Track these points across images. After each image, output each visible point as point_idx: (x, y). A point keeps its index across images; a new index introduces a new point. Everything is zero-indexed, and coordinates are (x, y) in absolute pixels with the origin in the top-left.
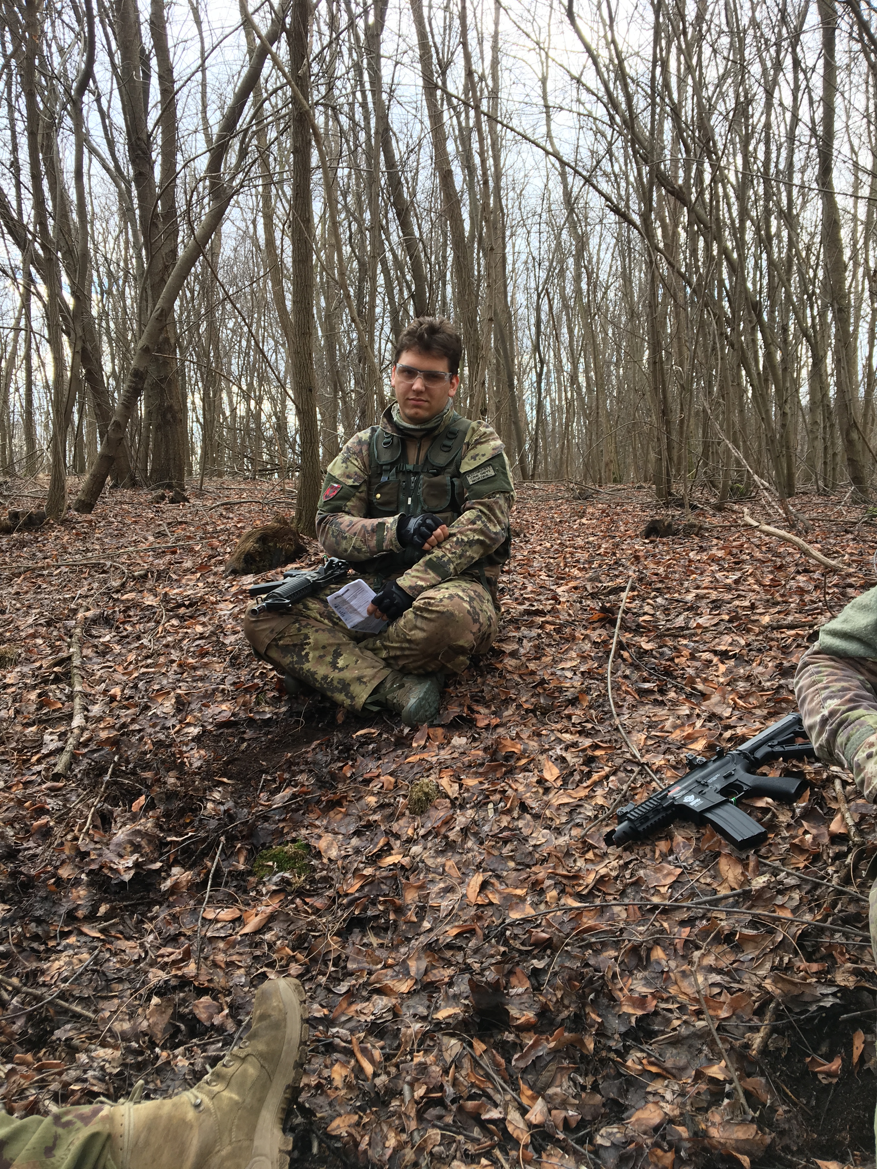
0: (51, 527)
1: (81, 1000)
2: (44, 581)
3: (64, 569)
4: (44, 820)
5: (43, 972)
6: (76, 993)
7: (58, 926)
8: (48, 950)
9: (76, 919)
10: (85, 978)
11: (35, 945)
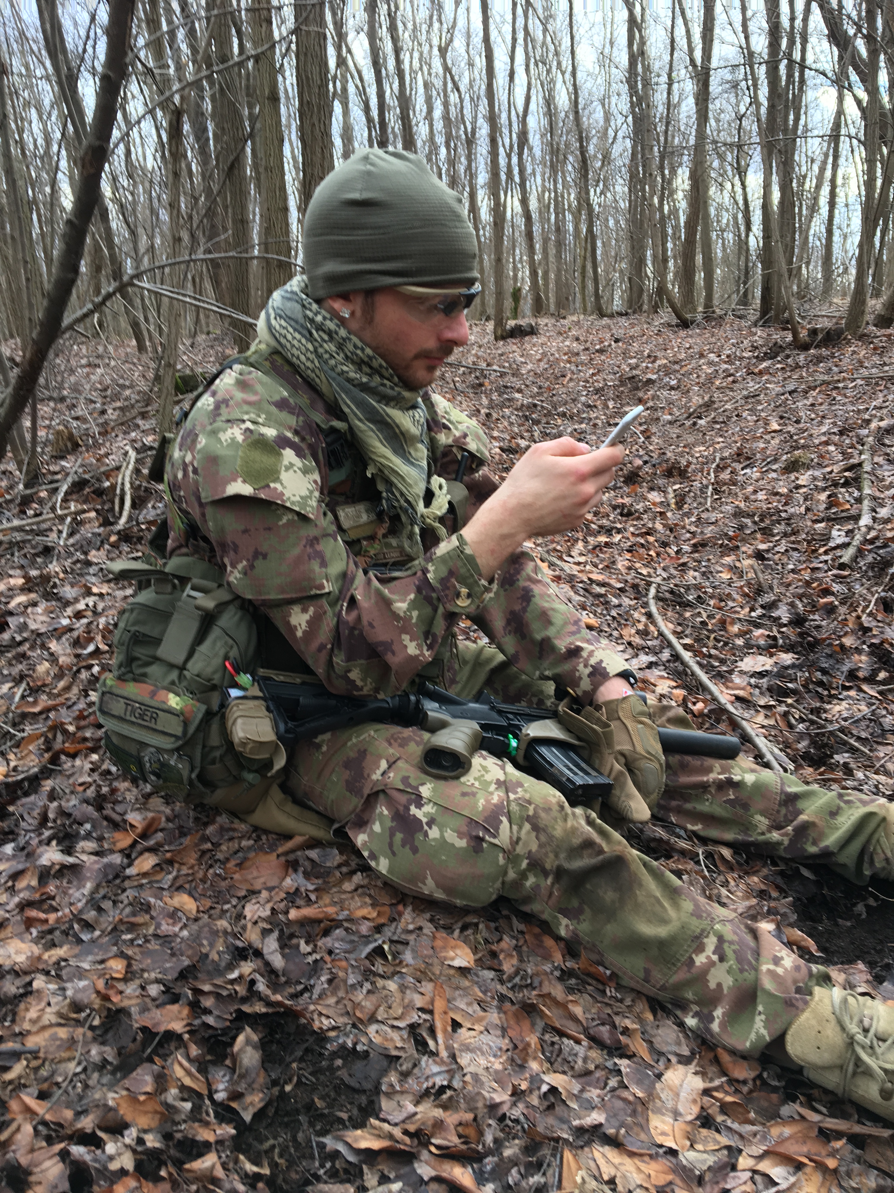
0: (849, 343)
1: (859, 739)
2: (839, 394)
3: (860, 382)
4: (830, 599)
5: (825, 711)
6: (855, 732)
7: (841, 679)
8: (831, 696)
9: (857, 678)
10: (863, 724)
11: (820, 690)
